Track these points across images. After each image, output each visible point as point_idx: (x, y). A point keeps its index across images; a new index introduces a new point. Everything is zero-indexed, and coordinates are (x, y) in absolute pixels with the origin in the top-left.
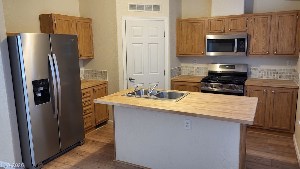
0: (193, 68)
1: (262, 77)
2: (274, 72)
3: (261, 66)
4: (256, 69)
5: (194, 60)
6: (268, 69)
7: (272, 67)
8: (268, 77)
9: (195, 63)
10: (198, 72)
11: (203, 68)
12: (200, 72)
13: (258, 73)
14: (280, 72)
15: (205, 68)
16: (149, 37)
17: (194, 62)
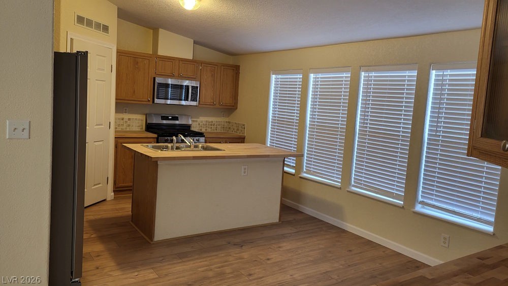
0: (123, 119)
1: (201, 130)
2: (212, 124)
3: (201, 118)
4: (196, 121)
5: (125, 108)
6: (207, 121)
7: (210, 119)
8: (206, 130)
9: (125, 113)
10: (129, 125)
11: (136, 119)
12: (132, 126)
13: (198, 126)
14: (216, 124)
15: (139, 120)
16: (97, 71)
17: (124, 111)
